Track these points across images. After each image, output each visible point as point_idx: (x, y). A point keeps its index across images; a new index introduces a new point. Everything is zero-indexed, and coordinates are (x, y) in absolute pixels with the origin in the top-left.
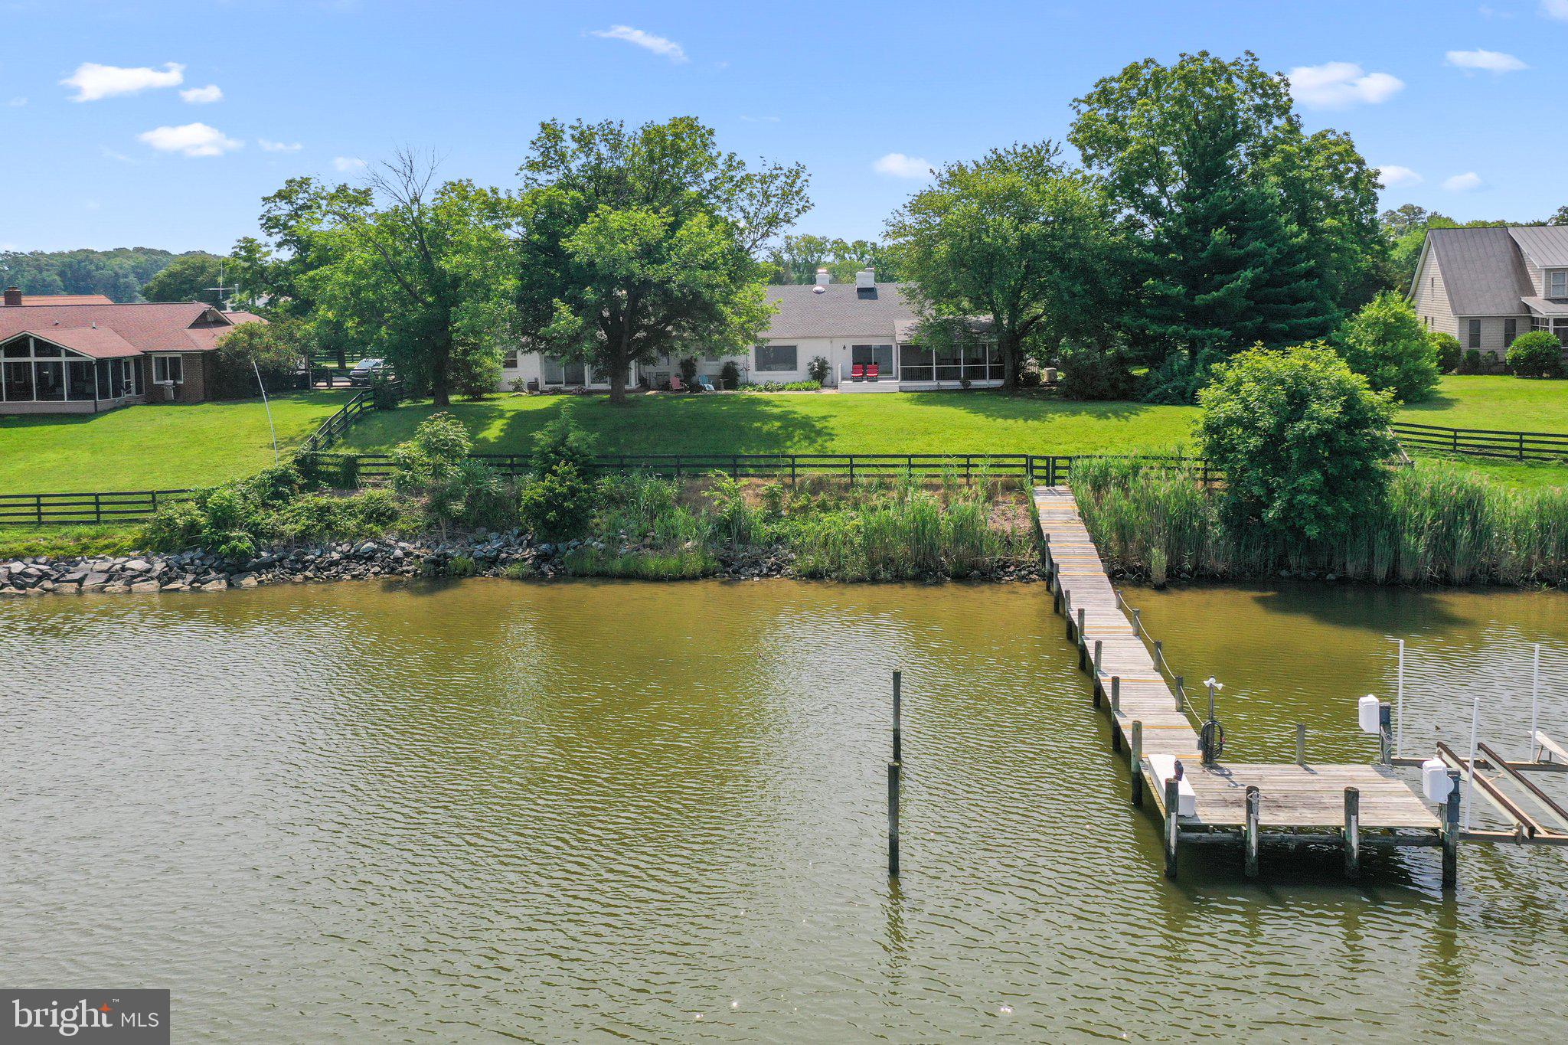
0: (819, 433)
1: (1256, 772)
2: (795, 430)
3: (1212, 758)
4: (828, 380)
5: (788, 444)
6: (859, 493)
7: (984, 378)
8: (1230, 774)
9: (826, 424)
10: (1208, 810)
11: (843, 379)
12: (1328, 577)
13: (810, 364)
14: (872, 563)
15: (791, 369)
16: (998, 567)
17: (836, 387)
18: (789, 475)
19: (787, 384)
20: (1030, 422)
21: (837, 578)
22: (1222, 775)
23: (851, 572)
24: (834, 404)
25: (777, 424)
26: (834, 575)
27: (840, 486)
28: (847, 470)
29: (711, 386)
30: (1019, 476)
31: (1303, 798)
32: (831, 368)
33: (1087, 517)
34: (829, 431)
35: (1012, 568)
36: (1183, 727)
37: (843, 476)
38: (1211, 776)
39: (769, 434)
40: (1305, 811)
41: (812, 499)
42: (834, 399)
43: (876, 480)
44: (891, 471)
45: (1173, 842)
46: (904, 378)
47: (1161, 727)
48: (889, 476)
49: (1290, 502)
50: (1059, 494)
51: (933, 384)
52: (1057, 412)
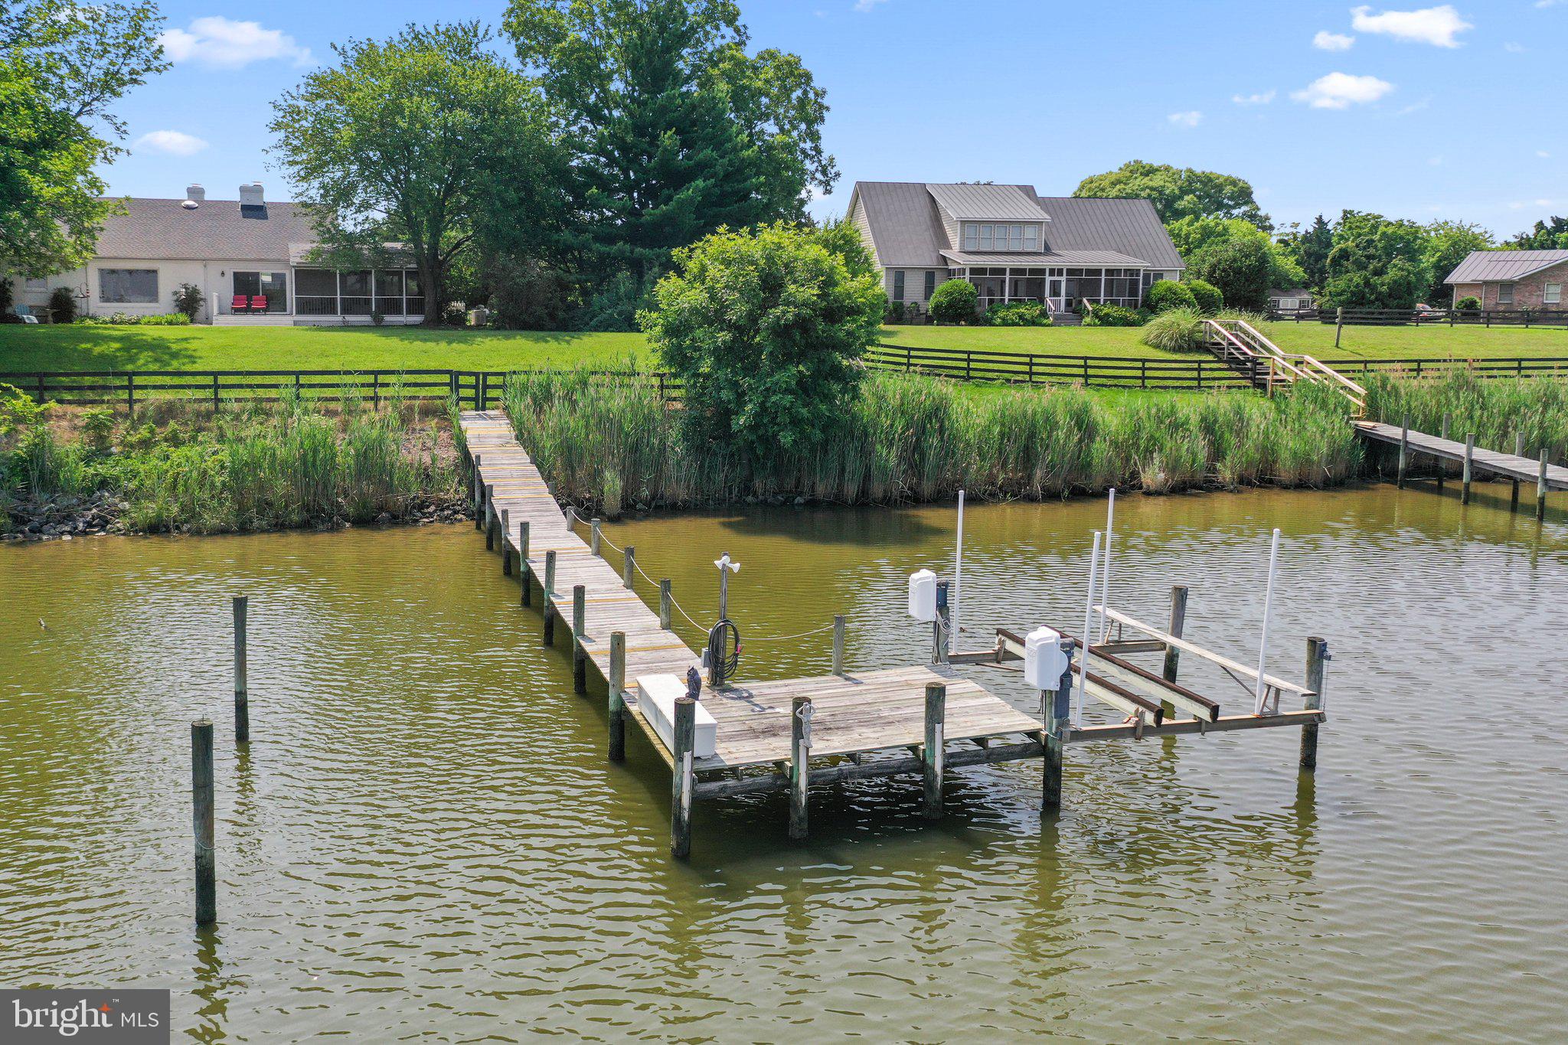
0: (175, 355)
1: (784, 690)
2: (140, 352)
3: (723, 678)
4: (201, 313)
6: (225, 422)
7: (399, 312)
8: (751, 696)
9: (188, 346)
10: (732, 746)
11: (221, 313)
12: (796, 501)
13: (175, 293)
14: (242, 509)
15: (149, 299)
16: (414, 507)
17: (210, 322)
18: (125, 401)
19: (144, 317)
20: (454, 345)
21: (189, 530)
22: (740, 698)
23: (209, 520)
25: (117, 345)
26: (185, 528)
27: (198, 414)
28: (208, 393)
29: (33, 318)
30: (441, 398)
31: (857, 714)
32: (204, 300)
33: (525, 438)
34: (190, 352)
35: (432, 508)
36: (675, 647)
37: (205, 400)
38: (725, 701)
39: (102, 354)
40: (864, 730)
41: (158, 430)
43: (250, 405)
44: (273, 393)
45: (686, 801)
46: (300, 311)
47: (645, 649)
48: (269, 400)
49: (762, 405)
50: (491, 418)
52: (487, 336)
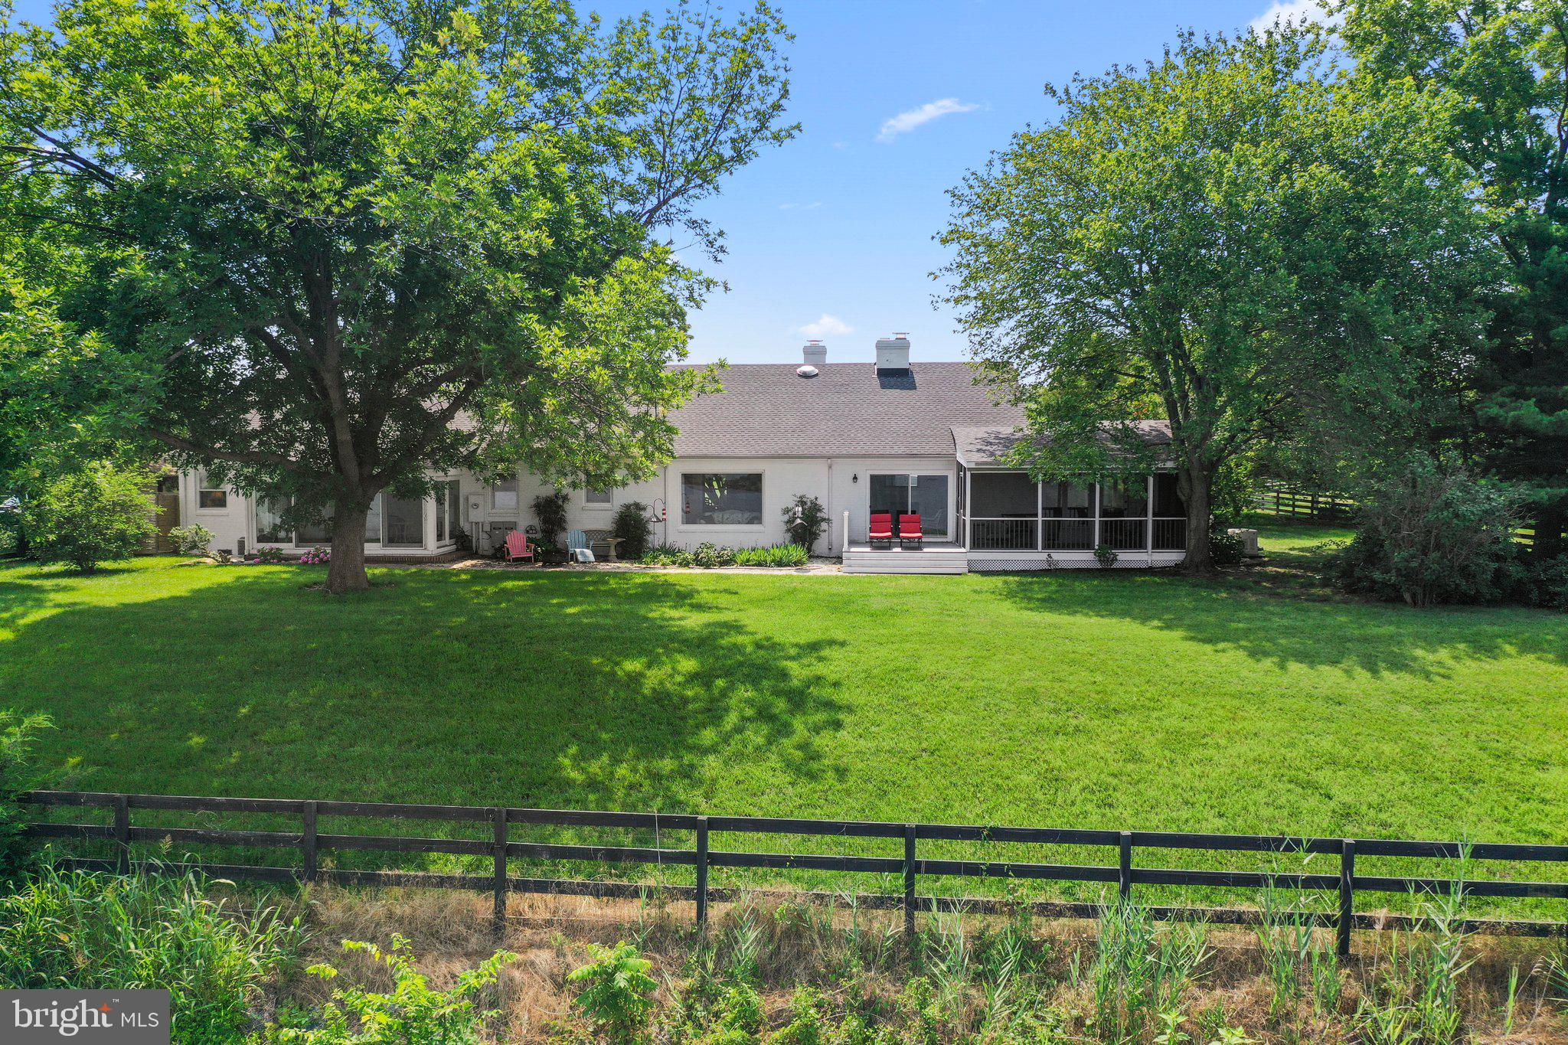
0: (798, 699)
2: (731, 687)
4: (821, 545)
5: (708, 736)
7: (1139, 545)
11: (853, 542)
13: (787, 511)
15: (750, 522)
17: (838, 559)
18: (688, 895)
19: (741, 550)
24: (838, 605)
25: (688, 664)
28: (894, 885)
29: (589, 552)
32: (828, 521)
34: (827, 693)
37: (881, 904)
39: (660, 697)
42: (835, 589)
46: (976, 545)
51: (1035, 557)
